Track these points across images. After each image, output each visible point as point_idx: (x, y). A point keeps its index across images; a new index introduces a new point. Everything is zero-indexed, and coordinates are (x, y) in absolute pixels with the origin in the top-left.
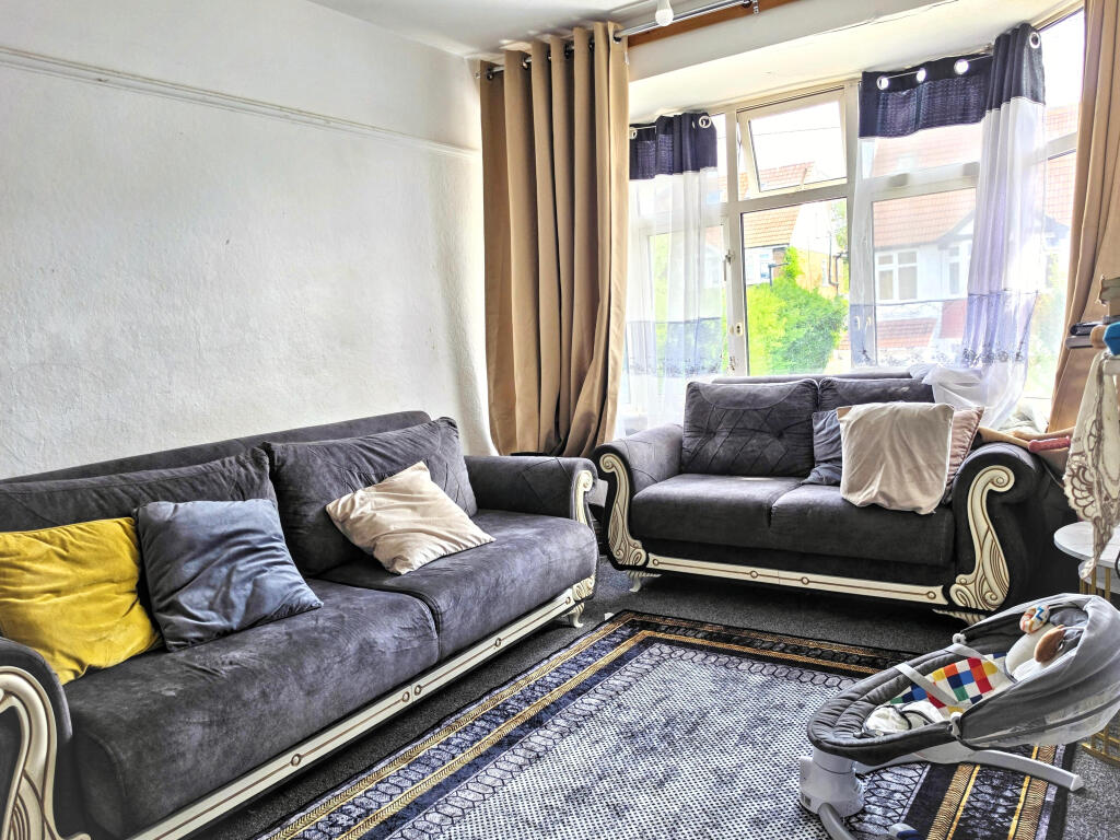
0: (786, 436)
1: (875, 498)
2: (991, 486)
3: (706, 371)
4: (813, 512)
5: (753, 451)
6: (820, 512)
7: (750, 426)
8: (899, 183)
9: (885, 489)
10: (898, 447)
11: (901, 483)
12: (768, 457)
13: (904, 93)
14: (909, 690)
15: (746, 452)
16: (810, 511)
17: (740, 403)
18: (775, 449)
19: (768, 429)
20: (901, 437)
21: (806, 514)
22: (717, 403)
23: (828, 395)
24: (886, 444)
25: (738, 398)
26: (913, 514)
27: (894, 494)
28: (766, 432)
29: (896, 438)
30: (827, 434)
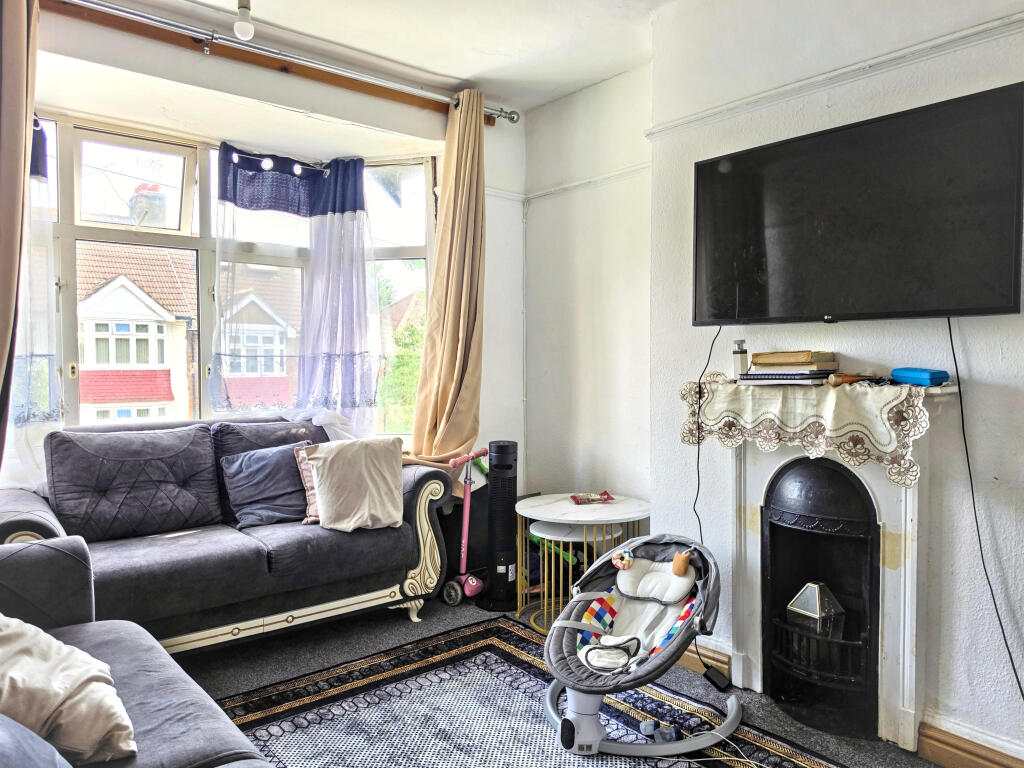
0: (192, 484)
1: (366, 521)
2: (431, 497)
3: (37, 419)
4: (312, 546)
5: (164, 505)
6: (318, 545)
7: (155, 478)
8: (247, 250)
9: (373, 512)
10: (376, 476)
11: (383, 505)
12: (181, 509)
13: (251, 173)
14: (579, 636)
15: (155, 507)
16: (309, 546)
17: (137, 453)
18: (185, 499)
19: (173, 480)
20: (376, 467)
21: (306, 549)
22: (106, 454)
23: (230, 440)
24: (366, 474)
25: (134, 447)
26: (390, 528)
27: (380, 515)
28: (172, 483)
29: (372, 469)
30: (247, 477)
